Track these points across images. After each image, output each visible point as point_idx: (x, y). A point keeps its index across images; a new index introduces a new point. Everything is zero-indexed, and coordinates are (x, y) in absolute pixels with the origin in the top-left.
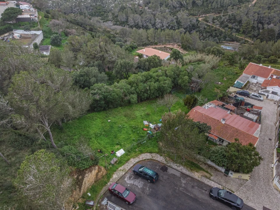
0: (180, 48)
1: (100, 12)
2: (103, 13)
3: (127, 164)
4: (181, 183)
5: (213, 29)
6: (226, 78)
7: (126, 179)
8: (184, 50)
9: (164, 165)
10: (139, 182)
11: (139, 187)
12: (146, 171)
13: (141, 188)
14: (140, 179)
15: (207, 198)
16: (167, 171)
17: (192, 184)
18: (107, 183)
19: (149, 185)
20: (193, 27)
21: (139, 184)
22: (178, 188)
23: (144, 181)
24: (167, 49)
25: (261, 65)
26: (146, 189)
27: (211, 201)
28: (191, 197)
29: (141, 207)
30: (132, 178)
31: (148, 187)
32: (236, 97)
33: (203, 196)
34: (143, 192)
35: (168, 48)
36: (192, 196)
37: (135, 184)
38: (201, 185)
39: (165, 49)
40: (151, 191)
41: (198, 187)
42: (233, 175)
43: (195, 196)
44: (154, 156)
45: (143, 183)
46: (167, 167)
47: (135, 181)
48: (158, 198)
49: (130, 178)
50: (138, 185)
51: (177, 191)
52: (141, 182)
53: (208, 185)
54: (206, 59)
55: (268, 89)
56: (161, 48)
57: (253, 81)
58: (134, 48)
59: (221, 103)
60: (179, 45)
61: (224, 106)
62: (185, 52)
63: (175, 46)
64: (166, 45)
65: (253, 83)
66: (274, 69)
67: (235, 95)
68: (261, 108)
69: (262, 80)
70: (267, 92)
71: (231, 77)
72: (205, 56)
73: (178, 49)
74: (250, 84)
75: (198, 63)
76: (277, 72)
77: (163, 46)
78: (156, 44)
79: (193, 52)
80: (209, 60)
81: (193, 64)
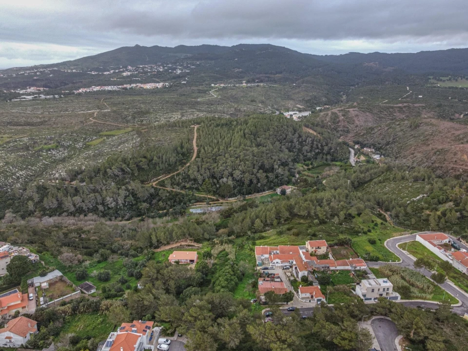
0: (193, 242)
1: (5, 202)
2: (11, 201)
5: (173, 194)
6: (248, 260)
20: (152, 197)
24: (184, 247)
25: (262, 246)
32: (264, 272)
33: (287, 312)
35: (184, 245)
38: (284, 310)
39: (182, 247)
42: (289, 303)
54: (227, 250)
55: (274, 261)
56: (178, 247)
57: (263, 258)
58: (153, 254)
59: (263, 279)
60: (191, 240)
61: (264, 280)
62: (200, 245)
63: (188, 241)
64: (180, 242)
65: (263, 259)
66: (269, 247)
67: (262, 271)
68: (278, 274)
69: (267, 256)
70: (274, 263)
71: (250, 259)
72: (222, 247)
73: (192, 244)
74: (262, 260)
75: (223, 254)
76: (271, 249)
77: (179, 244)
78: (168, 243)
79: (206, 243)
80: (229, 250)
81: (220, 256)
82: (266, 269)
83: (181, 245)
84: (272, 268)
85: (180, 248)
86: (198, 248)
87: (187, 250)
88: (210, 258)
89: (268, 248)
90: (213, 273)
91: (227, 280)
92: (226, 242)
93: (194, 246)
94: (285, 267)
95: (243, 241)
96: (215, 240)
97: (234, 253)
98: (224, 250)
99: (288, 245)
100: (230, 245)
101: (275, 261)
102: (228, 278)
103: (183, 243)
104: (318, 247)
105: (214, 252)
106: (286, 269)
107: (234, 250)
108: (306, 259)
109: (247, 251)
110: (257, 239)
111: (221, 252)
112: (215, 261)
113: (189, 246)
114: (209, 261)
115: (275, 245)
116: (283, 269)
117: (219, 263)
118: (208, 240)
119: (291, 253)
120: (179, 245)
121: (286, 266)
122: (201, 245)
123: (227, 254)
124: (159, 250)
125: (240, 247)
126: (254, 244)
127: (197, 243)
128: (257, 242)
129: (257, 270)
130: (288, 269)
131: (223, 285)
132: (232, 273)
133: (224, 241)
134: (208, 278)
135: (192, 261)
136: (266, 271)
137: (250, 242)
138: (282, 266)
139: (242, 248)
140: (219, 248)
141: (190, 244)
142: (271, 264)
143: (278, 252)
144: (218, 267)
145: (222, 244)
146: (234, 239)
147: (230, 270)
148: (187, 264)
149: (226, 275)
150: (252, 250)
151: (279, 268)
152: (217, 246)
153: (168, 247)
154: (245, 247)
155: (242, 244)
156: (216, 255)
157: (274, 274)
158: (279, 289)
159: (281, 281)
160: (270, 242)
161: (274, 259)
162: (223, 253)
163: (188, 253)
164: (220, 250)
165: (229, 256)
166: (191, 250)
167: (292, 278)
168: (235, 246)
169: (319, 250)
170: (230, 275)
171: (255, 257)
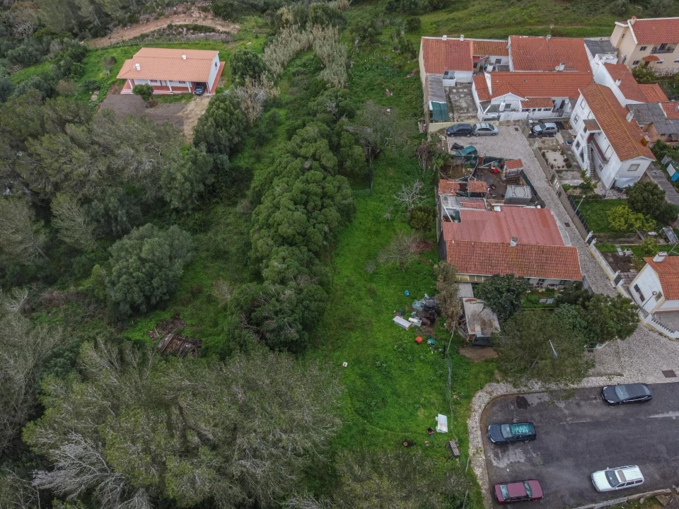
0: (210, 17)
3: (471, 436)
4: (561, 410)
6: (391, 90)
7: (495, 463)
8: (225, 20)
9: (515, 396)
10: (516, 454)
11: (522, 461)
12: (518, 432)
13: (526, 460)
14: (511, 447)
15: (606, 410)
16: (529, 405)
17: (574, 401)
18: (481, 493)
19: (529, 447)
21: (516, 456)
22: (566, 421)
23: (518, 447)
24: (181, 33)
25: (445, 38)
26: (533, 456)
27: (613, 411)
28: (589, 423)
29: (553, 489)
30: (500, 456)
31: (531, 451)
32: (456, 147)
33: (600, 411)
34: (534, 465)
35: (181, 26)
36: (589, 420)
37: (511, 460)
38: (584, 394)
39: (174, 32)
40: (542, 454)
41: (585, 400)
43: (591, 417)
44: (490, 390)
45: (519, 450)
46: (523, 397)
47: (508, 455)
48: (558, 459)
49: (496, 455)
50: (518, 459)
51: (568, 428)
52: (516, 451)
53: (591, 388)
54: (317, 50)
55: (494, 101)
56: (161, 33)
57: (448, 83)
58: (80, 56)
59: (455, 183)
60: (205, 10)
61: (463, 188)
62: (234, 28)
63: (196, 14)
64: (167, 17)
65: (451, 88)
66: (471, 40)
67: (452, 141)
68: (519, 163)
69: (464, 76)
70: (495, 109)
71: (399, 85)
72: (304, 37)
73: (208, 23)
74: (448, 94)
75: (304, 65)
76: (479, 46)
77: (163, 24)
78: (133, 21)
79: (253, 21)
80: (326, 49)
81: (292, 70)
82: (467, 132)
83: (170, 27)
84: (488, 132)
85: (168, 38)
86: (229, 39)
87: (189, 45)
88: (256, 76)
89: (468, 43)
90: (262, 141)
91: (302, 201)
92: (316, 20)
93: (213, 30)
94: (538, 128)
95: (377, 15)
96: (284, 10)
97: (343, 60)
98: (310, 48)
99: (544, 33)
100: (330, 31)
101: (500, 101)
102: (313, 187)
103: (178, 21)
104: (663, 47)
105: (274, 55)
106: (541, 134)
107: (344, 47)
108: (627, 96)
109: (390, 55)
110: (425, 11)
111: (298, 54)
112: (276, 92)
113: (196, 29)
114: (252, 91)
115: (494, 31)
116: (532, 135)
117: (287, 98)
118: (263, 11)
119: (561, 68)
120: (165, 26)
121: (541, 122)
122: (237, 26)
123: (319, 66)
124: (104, 42)
125: (364, 38)
126: (414, 28)
127: (225, 18)
128: (426, 19)
129: (425, 134)
130: (551, 135)
131: (285, 230)
132: (330, 160)
133: (311, 14)
134: (243, 162)
135: (200, 86)
136: (464, 142)
137: (399, 20)
138: (526, 123)
139: (372, 42)
140: (292, 40)
141: (200, 23)
142: (481, 114)
143: (508, 60)
144: (282, 113)
145: (303, 27)
146: (344, 9)
147: (323, 144)
148: (183, 96)
149: (303, 171)
150: (410, 52)
151: (511, 129)
152: (285, 33)
153: (131, 33)
154: (383, 38)
155: (372, 26)
156: (277, 69)
157: (501, 162)
158: (541, 250)
159: (535, 198)
160: (473, 21)
161: (498, 91)
162: (305, 58)
163: (184, 54)
164: (295, 46)
165: (325, 74)
166: (204, 47)
167: (574, 180)
168: (347, 33)
169: (661, 56)
170: (319, 174)
171: (418, 79)
